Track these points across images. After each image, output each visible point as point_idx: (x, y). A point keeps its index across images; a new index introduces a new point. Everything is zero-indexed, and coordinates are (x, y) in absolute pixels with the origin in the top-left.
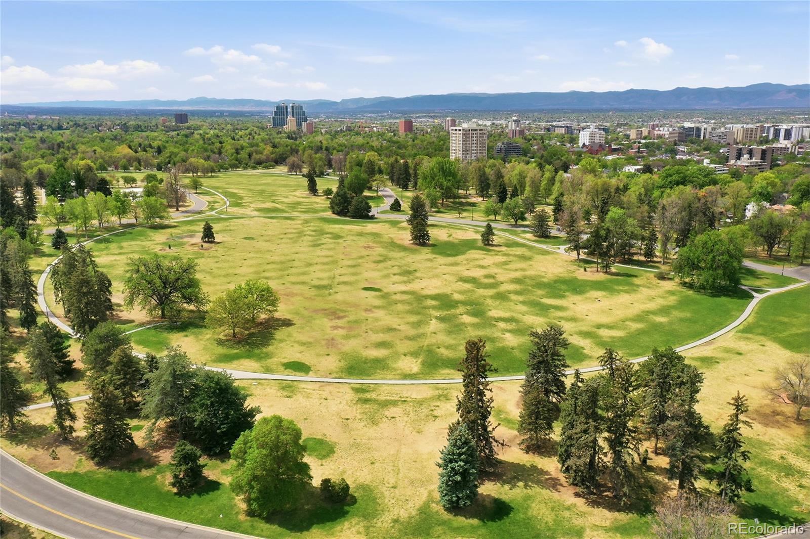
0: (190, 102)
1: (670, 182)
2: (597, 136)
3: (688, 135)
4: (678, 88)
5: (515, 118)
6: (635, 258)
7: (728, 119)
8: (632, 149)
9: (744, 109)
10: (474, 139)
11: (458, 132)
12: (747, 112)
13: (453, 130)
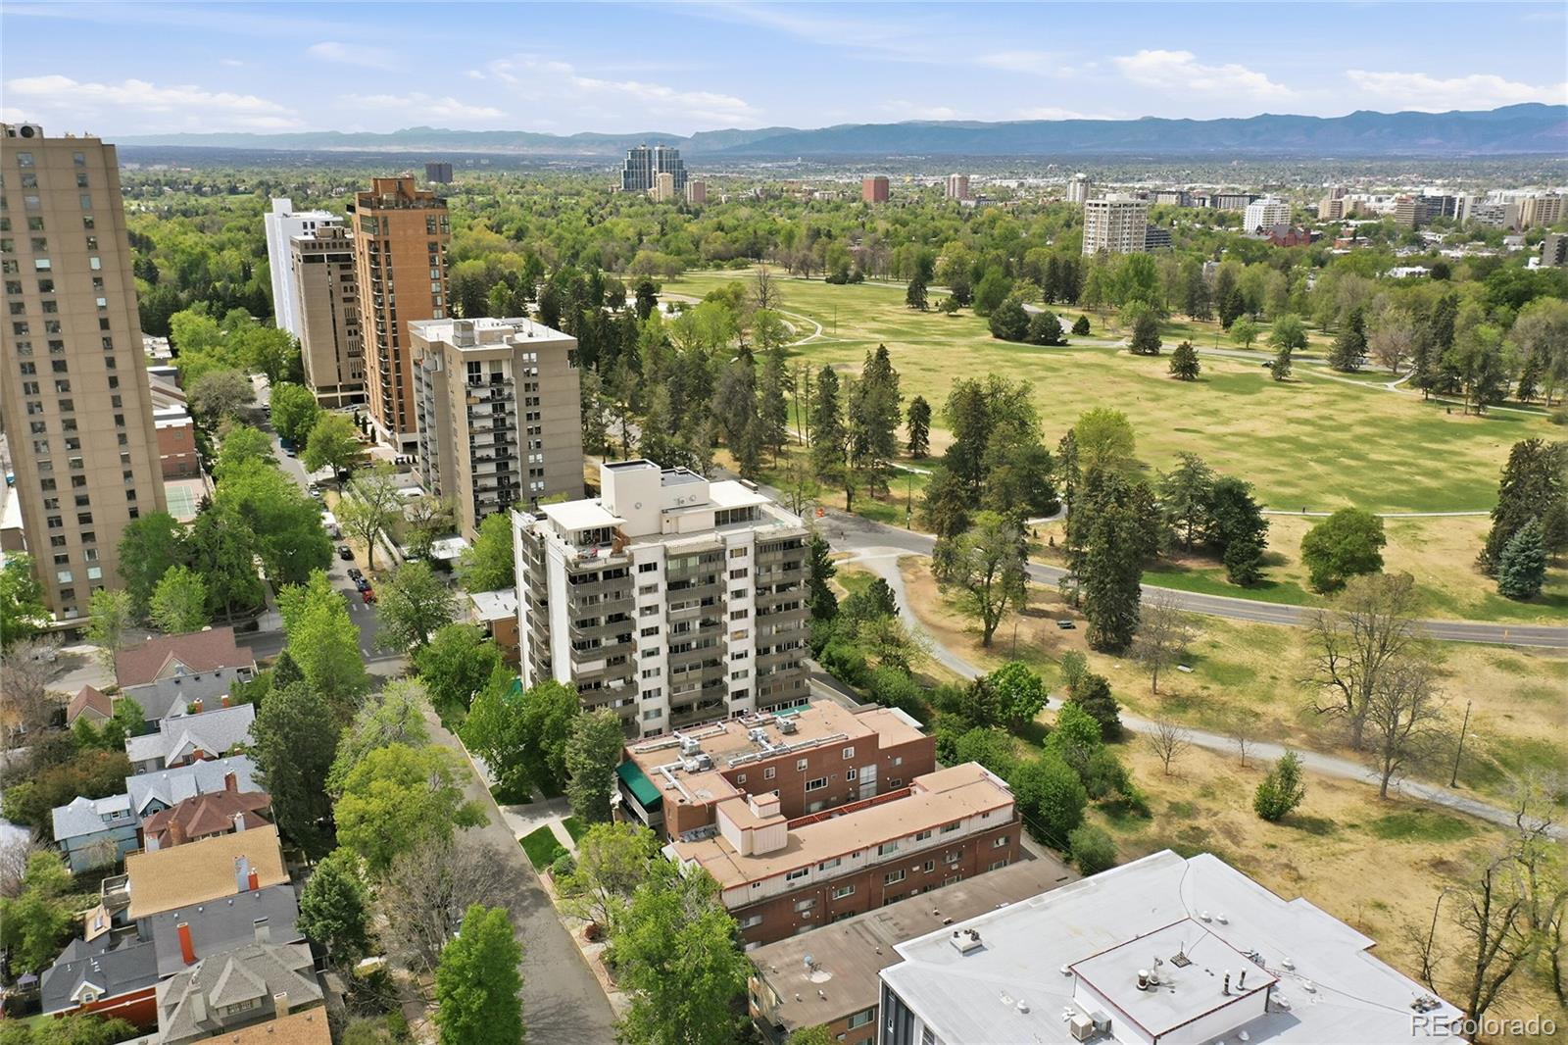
0: (400, 137)
1: (1506, 293)
2: (1278, 213)
3: (1432, 212)
4: (1359, 112)
5: (1081, 176)
6: (1508, 399)
7: (1468, 176)
8: (1342, 237)
9: (1493, 158)
10: (1127, 220)
11: (1100, 208)
12: (1502, 164)
13: (1090, 205)
